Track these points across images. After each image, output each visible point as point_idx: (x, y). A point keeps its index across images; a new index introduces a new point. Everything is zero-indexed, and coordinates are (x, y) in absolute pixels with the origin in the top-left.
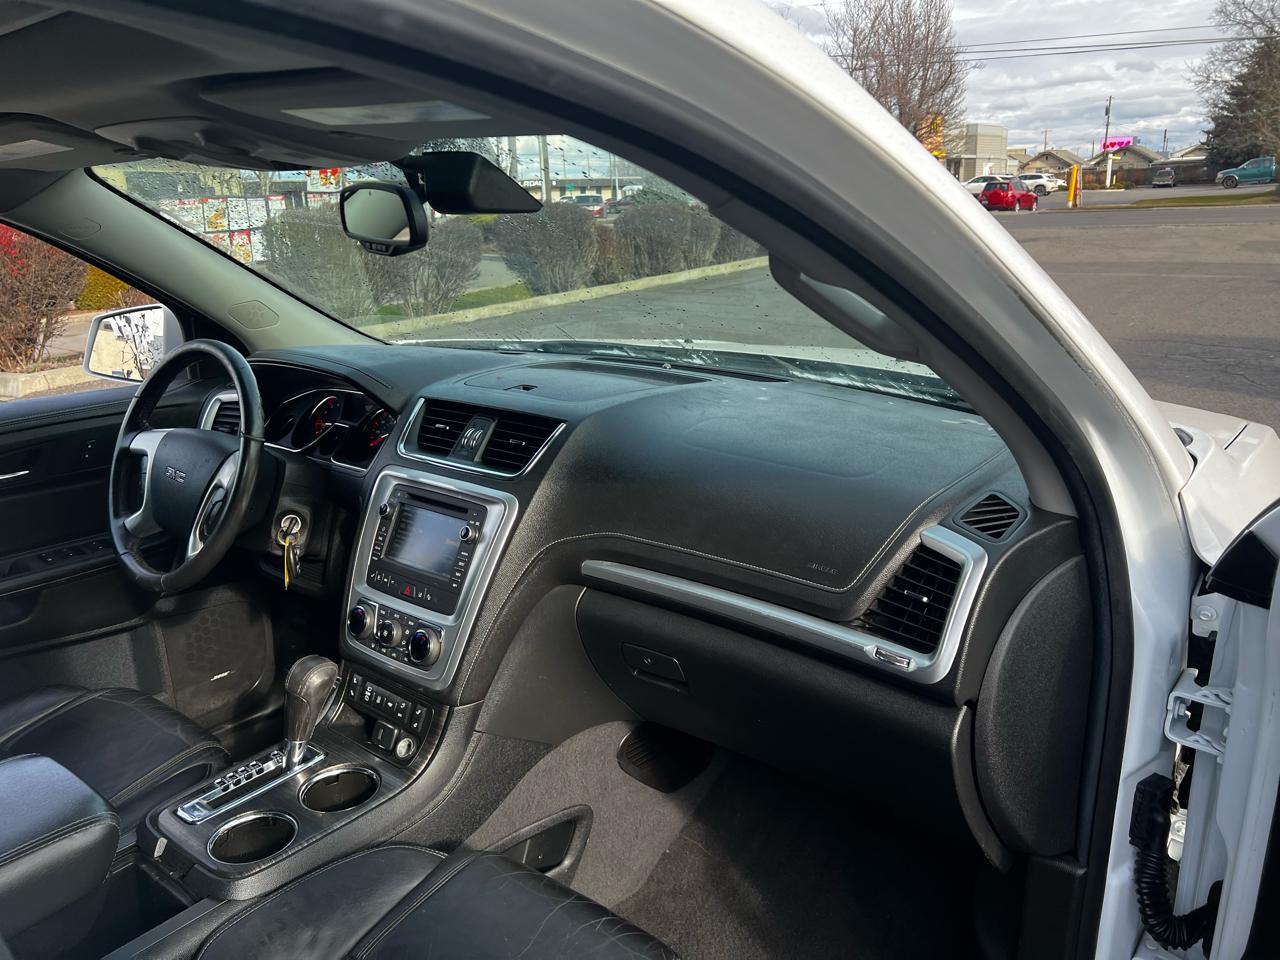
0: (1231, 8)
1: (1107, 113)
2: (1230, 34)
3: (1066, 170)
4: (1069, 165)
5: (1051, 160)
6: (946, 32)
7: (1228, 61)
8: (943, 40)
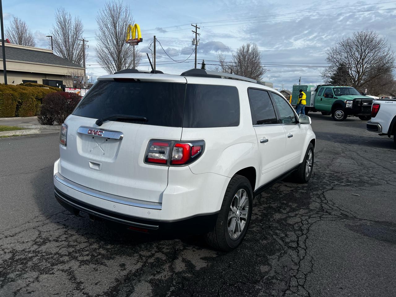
0: (331, 58)
1: (300, 81)
2: (330, 65)
3: (289, 96)
4: (289, 95)
5: (284, 93)
6: (258, 58)
7: (330, 71)
8: (257, 60)
